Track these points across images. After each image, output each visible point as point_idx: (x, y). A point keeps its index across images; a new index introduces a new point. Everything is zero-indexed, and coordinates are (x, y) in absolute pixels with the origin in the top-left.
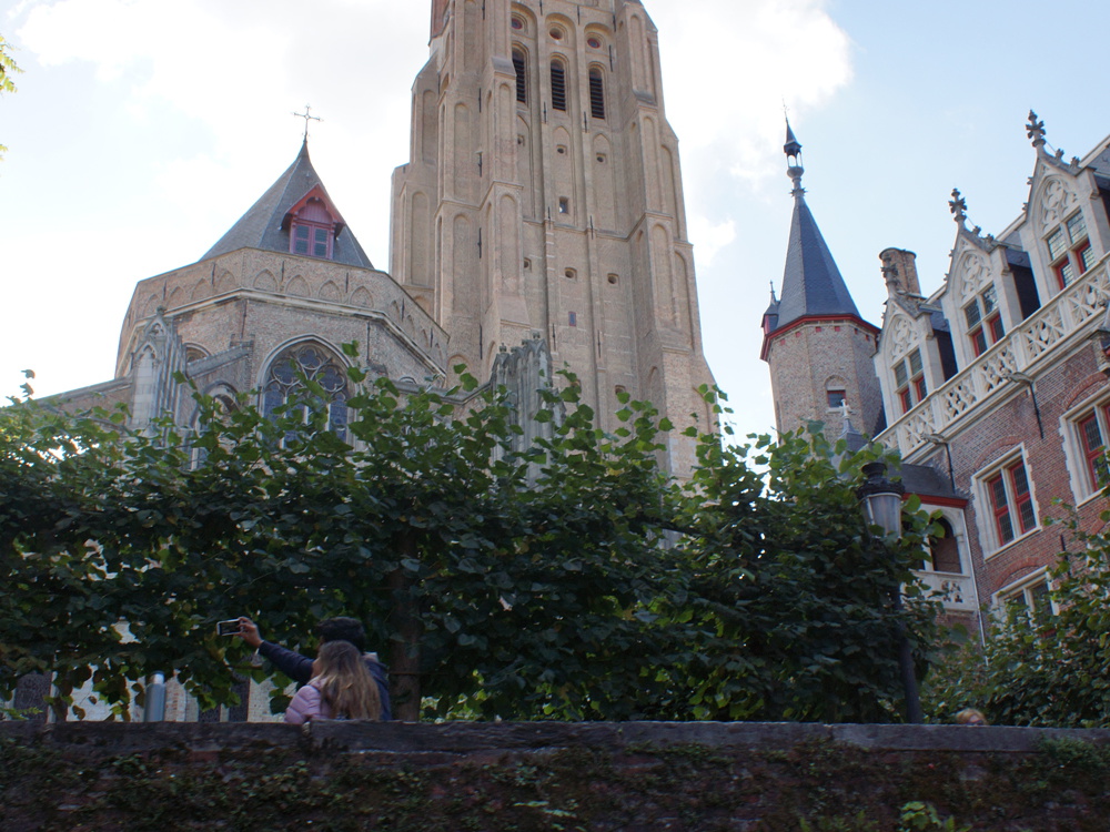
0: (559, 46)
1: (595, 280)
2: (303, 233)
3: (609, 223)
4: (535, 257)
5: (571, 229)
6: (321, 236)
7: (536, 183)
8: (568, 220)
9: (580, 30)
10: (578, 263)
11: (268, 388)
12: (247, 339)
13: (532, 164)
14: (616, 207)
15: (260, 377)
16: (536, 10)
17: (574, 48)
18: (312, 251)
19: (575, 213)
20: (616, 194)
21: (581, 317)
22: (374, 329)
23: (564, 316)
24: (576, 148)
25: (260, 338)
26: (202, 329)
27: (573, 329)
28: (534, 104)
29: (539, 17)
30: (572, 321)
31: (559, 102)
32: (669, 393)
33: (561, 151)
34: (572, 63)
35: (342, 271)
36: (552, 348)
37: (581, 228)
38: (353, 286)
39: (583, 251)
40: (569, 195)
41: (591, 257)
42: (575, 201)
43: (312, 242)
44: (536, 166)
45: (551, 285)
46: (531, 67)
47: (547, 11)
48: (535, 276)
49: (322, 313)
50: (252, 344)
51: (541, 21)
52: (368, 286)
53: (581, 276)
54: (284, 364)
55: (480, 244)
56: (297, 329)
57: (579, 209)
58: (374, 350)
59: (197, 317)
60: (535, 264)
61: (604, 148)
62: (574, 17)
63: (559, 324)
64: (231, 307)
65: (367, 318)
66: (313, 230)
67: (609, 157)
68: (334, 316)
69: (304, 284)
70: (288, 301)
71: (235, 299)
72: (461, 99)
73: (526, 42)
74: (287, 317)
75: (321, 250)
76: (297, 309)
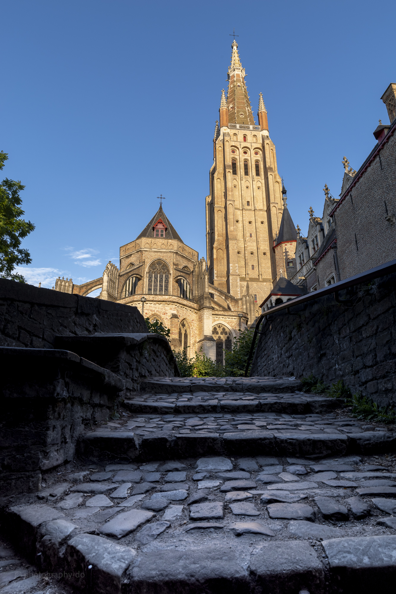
0: (247, 156)
1: (257, 224)
2: (158, 231)
3: (261, 207)
4: (240, 219)
5: (250, 210)
6: (162, 231)
7: (241, 199)
8: (249, 207)
9: (252, 150)
10: (253, 219)
11: (149, 272)
12: (143, 261)
13: (239, 193)
14: (263, 201)
15: (147, 270)
16: (239, 147)
17: (251, 156)
18: (160, 236)
19: (251, 205)
21: (254, 235)
22: (175, 255)
23: (248, 235)
24: (252, 186)
25: (146, 260)
26: (134, 258)
27: (251, 238)
28: (239, 175)
29: (240, 149)
30: (251, 236)
31: (246, 173)
33: (247, 188)
34: (250, 161)
35: (166, 241)
36: (245, 243)
37: (253, 209)
38: (169, 244)
39: (254, 216)
40: (250, 200)
41: (256, 217)
42: (251, 202)
43: (160, 233)
45: (244, 227)
46: (238, 164)
47: (242, 146)
48: (240, 225)
49: (161, 252)
50: (144, 262)
52: (172, 244)
54: (152, 265)
56: (155, 256)
57: (253, 204)
58: (175, 260)
59: (133, 255)
60: (240, 222)
61: (260, 185)
62: (250, 147)
63: (247, 237)
64: (139, 253)
65: (173, 252)
66: (160, 230)
67: (261, 187)
68: (164, 252)
69: (157, 245)
70: (153, 250)
71: (140, 251)
72: (218, 177)
73: (236, 157)
74: (153, 254)
75: (162, 235)
76: (155, 252)
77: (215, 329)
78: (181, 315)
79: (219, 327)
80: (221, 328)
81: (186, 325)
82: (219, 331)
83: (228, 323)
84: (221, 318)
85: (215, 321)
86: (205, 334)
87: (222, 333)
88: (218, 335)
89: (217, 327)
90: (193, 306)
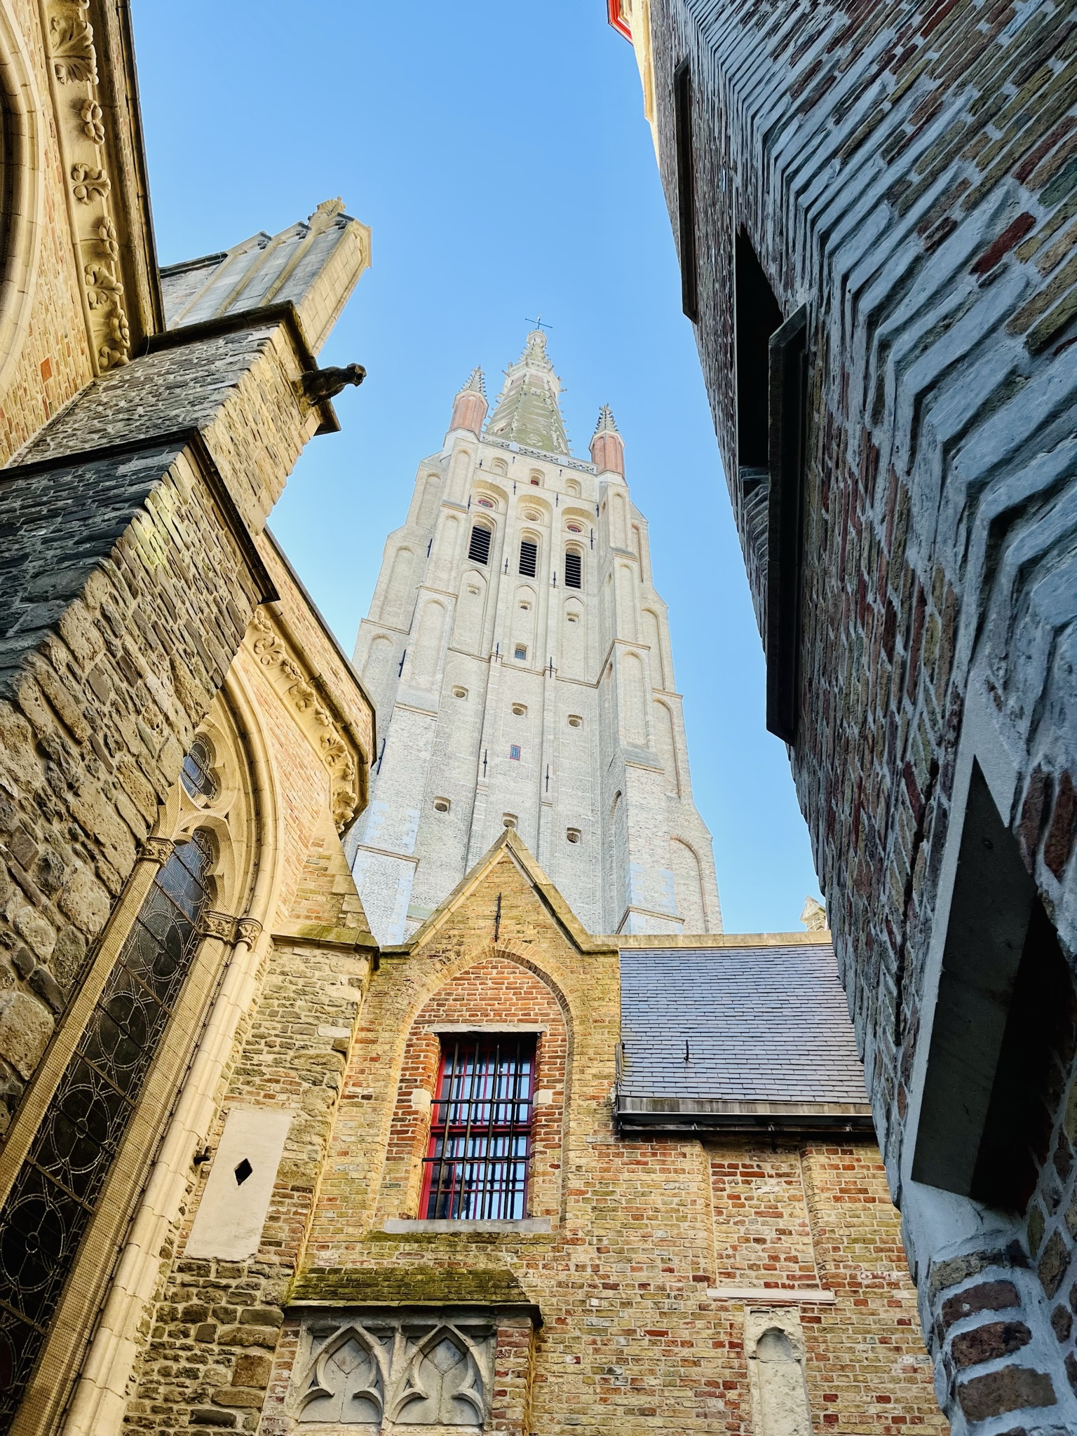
0: (534, 526)
1: (549, 717)
3: (577, 671)
4: (474, 686)
5: (526, 670)
7: (488, 626)
8: (522, 663)
9: (558, 511)
10: (532, 701)
14: (586, 658)
16: (510, 490)
17: (550, 527)
19: (533, 659)
20: (587, 648)
21: (527, 752)
23: (502, 747)
24: (542, 604)
27: (515, 762)
28: (496, 566)
29: (510, 495)
30: (515, 753)
31: (526, 569)
32: (632, 811)
33: (524, 607)
34: (546, 540)
36: (481, 773)
37: (539, 669)
39: (541, 690)
40: (527, 645)
41: (547, 694)
42: (535, 647)
44: (490, 611)
47: (521, 493)
48: (469, 706)
51: (513, 499)
53: (532, 714)
55: (401, 664)
57: (538, 654)
60: (472, 696)
62: (551, 502)
63: (495, 754)
67: (582, 617)
72: (405, 544)
73: (493, 518)
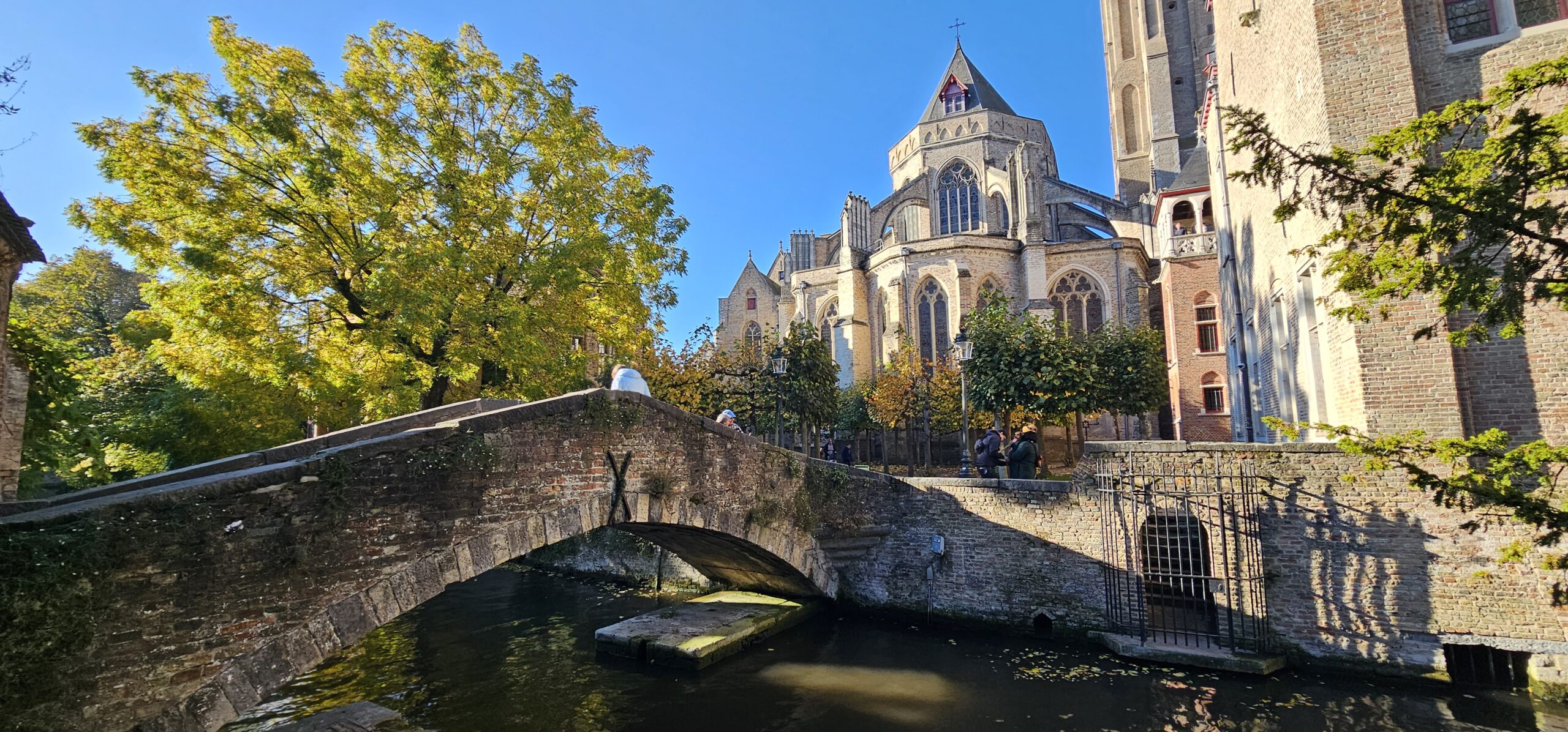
2: (950, 101)
6: (958, 99)
11: (939, 189)
12: (928, 168)
15: (934, 185)
18: (954, 110)
22: (986, 142)
25: (933, 165)
26: (911, 168)
38: (973, 123)
43: (954, 104)
49: (958, 144)
50: (930, 170)
52: (980, 120)
54: (944, 173)
56: (948, 155)
58: (986, 152)
59: (908, 163)
64: (918, 155)
65: (979, 138)
66: (954, 98)
71: (918, 151)
74: (942, 150)
75: (958, 108)
76: (946, 146)
77: (1063, 281)
78: (979, 269)
79: (1072, 276)
80: (1077, 279)
81: (995, 285)
82: (1074, 284)
83: (1090, 266)
84: (1073, 259)
85: (1060, 265)
86: (1031, 298)
87: (1078, 288)
88: (1070, 294)
89: (1068, 278)
90: (1004, 246)
